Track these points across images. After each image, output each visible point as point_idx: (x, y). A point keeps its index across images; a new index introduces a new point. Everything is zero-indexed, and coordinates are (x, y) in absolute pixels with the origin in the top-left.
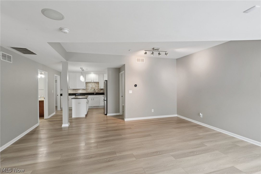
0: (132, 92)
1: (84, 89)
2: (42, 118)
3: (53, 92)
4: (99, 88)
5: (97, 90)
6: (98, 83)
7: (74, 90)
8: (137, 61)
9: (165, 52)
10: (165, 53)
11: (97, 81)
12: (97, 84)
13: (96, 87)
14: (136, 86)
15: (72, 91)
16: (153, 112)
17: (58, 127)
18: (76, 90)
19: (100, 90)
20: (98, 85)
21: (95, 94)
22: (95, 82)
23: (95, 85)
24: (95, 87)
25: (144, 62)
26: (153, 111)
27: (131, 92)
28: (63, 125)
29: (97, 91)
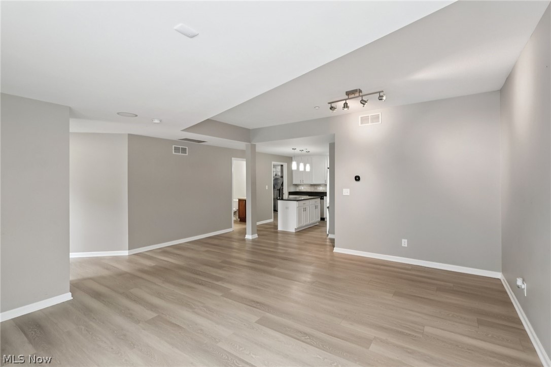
0: (349, 192)
2: (243, 223)
3: (267, 189)
9: (380, 92)
10: (378, 95)
14: (357, 178)
15: (309, 188)
16: (406, 246)
17: (241, 237)
25: (380, 122)
26: (406, 243)
27: (346, 192)
28: (246, 236)
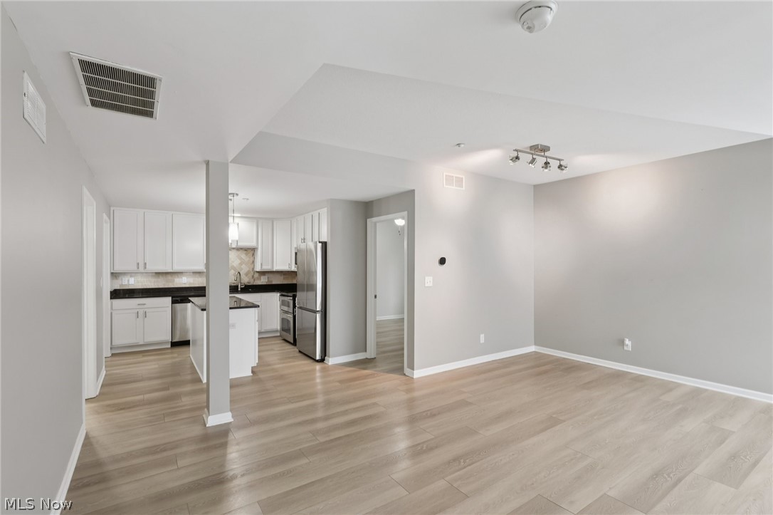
1: (199, 273)
4: (253, 269)
5: (246, 275)
6: (251, 251)
7: (158, 274)
8: (446, 185)
9: (559, 160)
10: (557, 163)
11: (252, 244)
12: (246, 254)
13: (243, 266)
14: (442, 262)
16: (483, 342)
18: (169, 277)
19: (257, 275)
20: (252, 259)
21: (241, 288)
22: (241, 249)
23: (241, 259)
24: (241, 264)
25: (464, 188)
26: (484, 339)
27: (429, 281)
29: (246, 280)
